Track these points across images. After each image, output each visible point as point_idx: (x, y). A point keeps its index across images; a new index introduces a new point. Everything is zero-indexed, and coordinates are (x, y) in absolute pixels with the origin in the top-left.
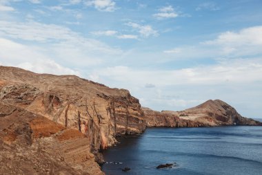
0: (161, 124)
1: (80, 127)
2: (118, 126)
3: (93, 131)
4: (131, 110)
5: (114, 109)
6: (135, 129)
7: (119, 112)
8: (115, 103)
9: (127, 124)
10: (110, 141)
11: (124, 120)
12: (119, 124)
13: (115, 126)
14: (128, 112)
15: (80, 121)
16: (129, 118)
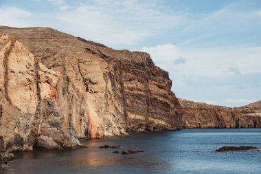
0: (209, 124)
1: (38, 89)
2: (132, 116)
3: (70, 100)
4: (153, 88)
5: (122, 85)
6: (162, 123)
7: (132, 89)
8: (124, 73)
9: (147, 113)
10: (109, 125)
11: (141, 105)
12: (133, 112)
13: (126, 115)
14: (148, 90)
15: (38, 76)
16: (151, 101)
